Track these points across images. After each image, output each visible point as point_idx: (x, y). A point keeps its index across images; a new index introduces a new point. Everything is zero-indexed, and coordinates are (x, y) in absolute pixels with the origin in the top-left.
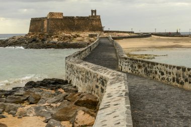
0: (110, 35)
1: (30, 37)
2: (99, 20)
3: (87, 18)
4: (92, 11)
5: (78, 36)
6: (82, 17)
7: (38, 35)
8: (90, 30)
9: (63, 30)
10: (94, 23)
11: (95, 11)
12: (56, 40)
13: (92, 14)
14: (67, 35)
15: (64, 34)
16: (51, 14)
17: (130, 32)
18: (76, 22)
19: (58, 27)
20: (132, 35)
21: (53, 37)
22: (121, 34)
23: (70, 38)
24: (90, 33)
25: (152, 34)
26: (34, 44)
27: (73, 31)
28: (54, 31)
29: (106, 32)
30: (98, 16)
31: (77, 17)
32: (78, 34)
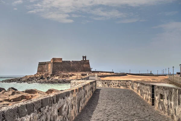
0: (96, 74)
1: (38, 76)
2: (88, 63)
3: (80, 62)
4: (83, 57)
5: (73, 75)
6: (76, 61)
7: (44, 75)
8: (82, 71)
9: (62, 70)
10: (85, 66)
11: (85, 57)
12: (57, 78)
13: (83, 59)
14: (65, 74)
15: (63, 73)
16: (54, 59)
17: (111, 72)
18: (72, 65)
19: (59, 68)
20: (113, 74)
21: (55, 75)
22: (105, 73)
23: (67, 76)
24: (82, 73)
25: (127, 74)
26: (42, 81)
27: (69, 72)
28: (56, 71)
29: (93, 72)
30: (87, 60)
31: (72, 61)
32: (73, 73)
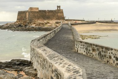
0: (69, 23)
1: (17, 24)
2: (62, 12)
3: (55, 11)
4: (58, 7)
6: (51, 11)
7: (22, 22)
8: (56, 19)
9: (38, 19)
10: (59, 14)
11: (60, 7)
12: (34, 26)
13: (58, 8)
14: (42, 22)
15: (39, 21)
16: (31, 8)
17: (82, 20)
19: (35, 17)
20: (84, 22)
21: (32, 23)
23: (43, 24)
24: (56, 21)
25: (97, 22)
26: (20, 28)
27: (45, 20)
28: (33, 19)
29: (66, 20)
30: (61, 10)
31: (48, 10)
32: (48, 22)
